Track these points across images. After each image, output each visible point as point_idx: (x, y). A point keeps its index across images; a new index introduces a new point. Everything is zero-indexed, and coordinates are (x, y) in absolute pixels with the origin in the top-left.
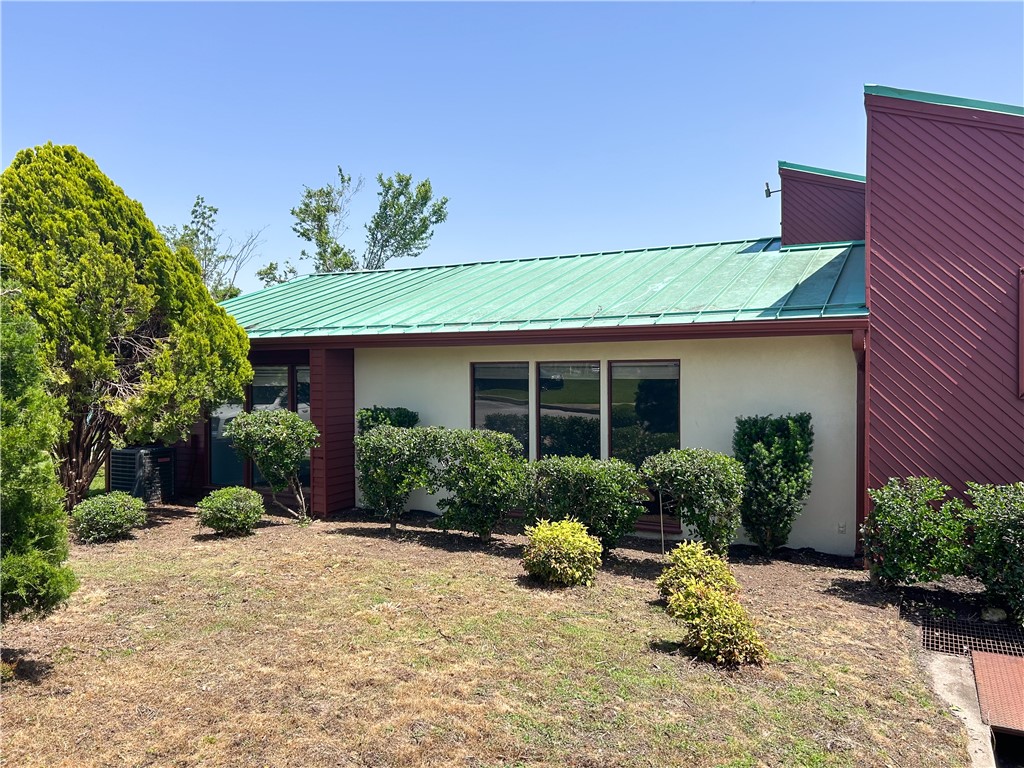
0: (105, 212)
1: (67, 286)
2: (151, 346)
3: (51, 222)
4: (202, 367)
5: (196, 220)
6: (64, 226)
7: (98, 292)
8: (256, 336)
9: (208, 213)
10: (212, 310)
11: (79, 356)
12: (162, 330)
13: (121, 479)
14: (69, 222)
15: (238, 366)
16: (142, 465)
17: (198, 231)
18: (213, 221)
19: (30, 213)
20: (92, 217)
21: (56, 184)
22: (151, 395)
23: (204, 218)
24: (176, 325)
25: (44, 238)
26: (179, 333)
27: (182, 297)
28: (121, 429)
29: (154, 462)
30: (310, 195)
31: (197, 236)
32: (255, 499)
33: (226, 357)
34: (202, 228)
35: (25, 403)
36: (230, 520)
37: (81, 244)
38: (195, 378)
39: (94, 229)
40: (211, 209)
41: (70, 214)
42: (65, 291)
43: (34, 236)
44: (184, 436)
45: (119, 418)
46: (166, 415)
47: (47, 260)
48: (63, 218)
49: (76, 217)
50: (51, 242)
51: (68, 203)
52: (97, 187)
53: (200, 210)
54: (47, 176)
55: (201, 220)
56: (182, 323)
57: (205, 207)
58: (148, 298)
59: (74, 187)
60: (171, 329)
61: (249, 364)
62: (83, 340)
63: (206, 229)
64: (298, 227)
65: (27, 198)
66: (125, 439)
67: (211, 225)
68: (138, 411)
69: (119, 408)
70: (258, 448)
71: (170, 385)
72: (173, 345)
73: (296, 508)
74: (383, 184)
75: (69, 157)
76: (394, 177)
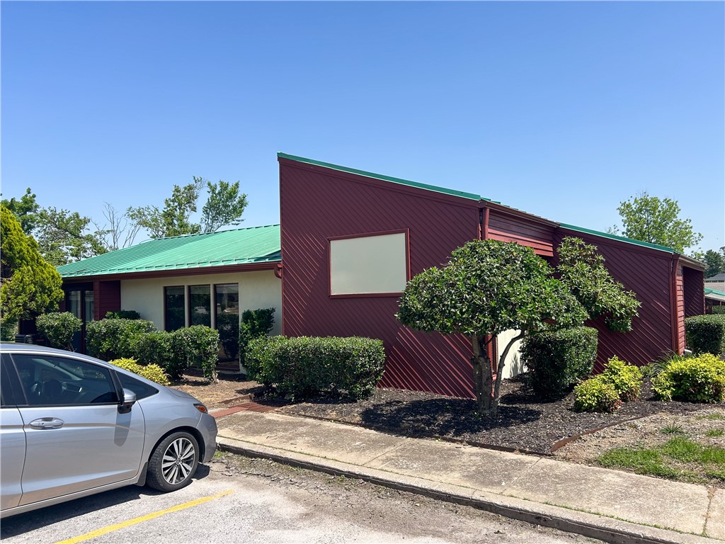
15: (51, 291)
74: (211, 188)
76: (218, 183)
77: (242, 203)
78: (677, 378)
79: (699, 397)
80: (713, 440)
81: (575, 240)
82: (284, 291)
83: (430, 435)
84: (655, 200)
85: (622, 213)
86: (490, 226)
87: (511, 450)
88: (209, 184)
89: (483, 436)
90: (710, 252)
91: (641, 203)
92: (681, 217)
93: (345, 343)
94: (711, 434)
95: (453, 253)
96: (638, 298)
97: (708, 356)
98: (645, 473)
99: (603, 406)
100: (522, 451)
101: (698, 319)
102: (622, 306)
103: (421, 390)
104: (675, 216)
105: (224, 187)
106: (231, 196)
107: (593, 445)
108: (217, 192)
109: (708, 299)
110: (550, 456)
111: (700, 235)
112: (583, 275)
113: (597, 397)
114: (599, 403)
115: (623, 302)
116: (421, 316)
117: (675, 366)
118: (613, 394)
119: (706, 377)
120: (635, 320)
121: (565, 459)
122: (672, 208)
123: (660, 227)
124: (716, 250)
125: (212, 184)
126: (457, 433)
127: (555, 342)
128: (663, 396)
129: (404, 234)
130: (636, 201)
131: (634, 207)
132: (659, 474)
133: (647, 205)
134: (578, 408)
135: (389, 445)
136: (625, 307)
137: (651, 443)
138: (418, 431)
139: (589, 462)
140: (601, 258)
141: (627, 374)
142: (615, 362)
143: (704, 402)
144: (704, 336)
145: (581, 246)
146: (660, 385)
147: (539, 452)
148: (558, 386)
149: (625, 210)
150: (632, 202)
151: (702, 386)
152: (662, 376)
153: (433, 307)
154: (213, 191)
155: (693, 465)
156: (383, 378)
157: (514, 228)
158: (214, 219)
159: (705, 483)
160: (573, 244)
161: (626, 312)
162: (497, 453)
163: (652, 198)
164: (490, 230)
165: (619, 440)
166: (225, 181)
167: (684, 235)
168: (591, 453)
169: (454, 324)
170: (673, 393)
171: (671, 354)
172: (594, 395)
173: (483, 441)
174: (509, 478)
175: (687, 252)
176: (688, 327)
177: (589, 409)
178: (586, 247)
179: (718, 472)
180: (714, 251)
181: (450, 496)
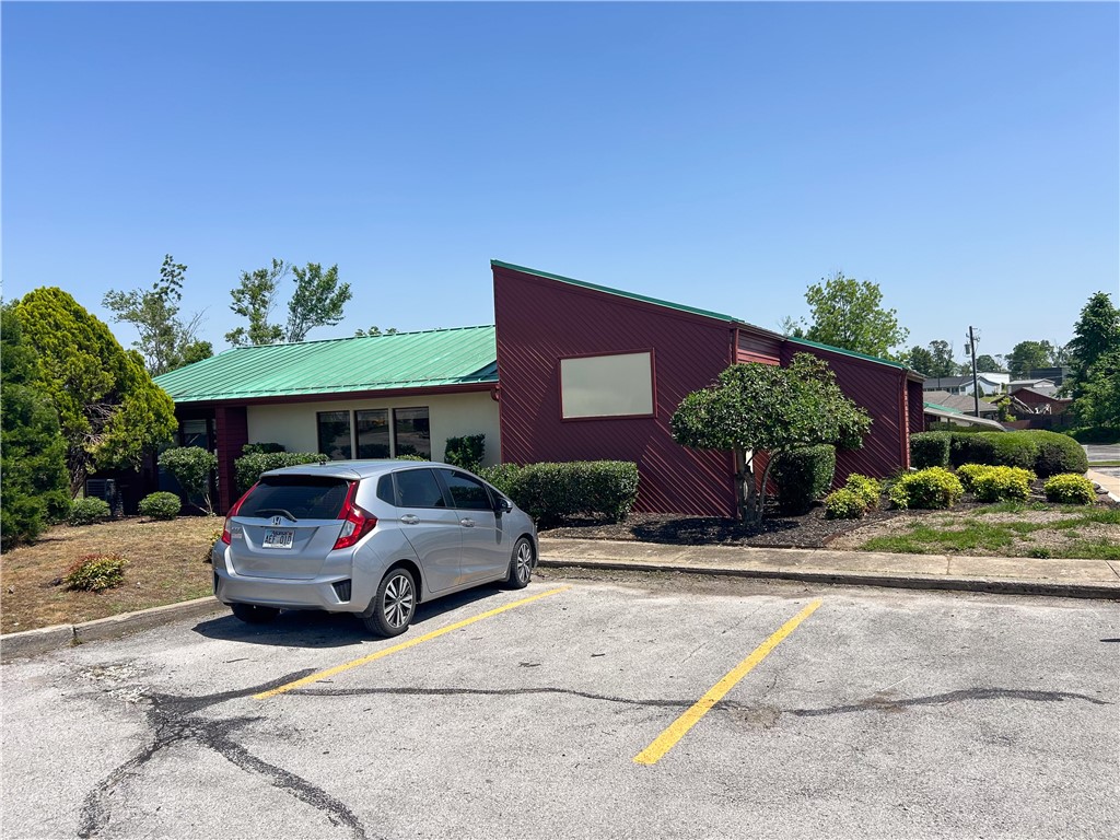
0: (82, 331)
1: (59, 378)
2: (111, 410)
3: (48, 339)
4: (142, 420)
5: (165, 278)
6: (56, 341)
7: (81, 377)
8: (181, 400)
9: (177, 272)
10: (151, 386)
11: (66, 419)
12: (117, 401)
13: (93, 490)
14: (59, 339)
15: (167, 420)
16: (109, 489)
17: (168, 288)
18: (182, 278)
19: (36, 334)
20: (73, 334)
21: (50, 316)
22: (111, 441)
23: (173, 277)
24: (127, 397)
25: (44, 349)
26: (129, 401)
27: (133, 379)
28: (93, 461)
29: (117, 488)
30: (247, 278)
31: (167, 294)
32: (174, 500)
33: (158, 415)
34: (172, 286)
35: (55, 439)
36: (159, 511)
37: (67, 351)
38: (138, 428)
39: (73, 342)
40: (180, 267)
41: (59, 334)
42: (58, 381)
43: (38, 348)
44: (136, 468)
45: (92, 455)
46: (121, 451)
47: (45, 363)
48: (55, 336)
49: (63, 336)
50: (48, 352)
51: (58, 327)
52: (79, 315)
53: (169, 269)
54: (44, 310)
55: (170, 278)
56: (132, 395)
57: (174, 266)
58: (110, 379)
59: (62, 316)
60: (124, 399)
61: (175, 419)
62: (68, 409)
63: (176, 287)
64: (236, 307)
65: (35, 325)
66: (96, 468)
67: (180, 283)
68: (103, 450)
69: (92, 449)
70: (178, 470)
71: (123, 435)
72: (124, 409)
73: (206, 507)
74: (298, 274)
75: (56, 295)
76: (306, 267)
77: (344, 295)
78: (911, 488)
79: (931, 505)
80: (947, 529)
81: (807, 355)
82: (502, 415)
83: (709, 542)
84: (852, 283)
85: (810, 301)
86: (740, 347)
87: (789, 547)
88: (295, 270)
89: (759, 538)
90: (916, 350)
91: (835, 287)
92: (884, 306)
93: (603, 465)
94: (945, 524)
95: (721, 375)
96: (870, 414)
97: (935, 468)
98: (900, 552)
99: (853, 514)
100: (797, 547)
101: (920, 436)
102: (855, 423)
103: (670, 512)
104: (877, 305)
105: (315, 271)
106: (328, 286)
107: (853, 539)
108: (307, 279)
109: (927, 415)
110: (824, 548)
111: (906, 329)
112: (817, 392)
113: (848, 505)
114: (850, 510)
115: (856, 419)
116: (702, 435)
117: (907, 478)
118: (863, 503)
119: (936, 486)
120: (866, 438)
121: (835, 549)
122: (873, 293)
123: (857, 319)
124: (925, 346)
125: (300, 269)
126: (734, 538)
127: (804, 458)
128: (900, 505)
129: (649, 354)
130: (828, 284)
131: (825, 292)
132: (911, 551)
133: (843, 289)
134: (831, 515)
135: (679, 551)
136: (857, 423)
137: (899, 533)
138: (698, 540)
139: (855, 549)
140: (832, 374)
141: (869, 487)
142: (853, 477)
143: (935, 508)
144: (926, 454)
145: (812, 362)
146: (897, 495)
147: (814, 546)
148: (807, 499)
149: (814, 296)
150: (823, 286)
151: (934, 493)
152: (898, 488)
153: (714, 427)
154: (301, 279)
155: (934, 543)
156: (637, 500)
157: (753, 346)
158: (305, 318)
159: (944, 554)
160: (804, 360)
161: (858, 429)
162: (778, 550)
163: (848, 281)
164: (739, 350)
165: (875, 534)
166: (315, 263)
167: (886, 332)
168: (855, 543)
169: (735, 441)
170: (908, 501)
171: (900, 470)
172: (844, 503)
173: (761, 542)
174: (799, 561)
175: (892, 351)
176: (912, 443)
177: (841, 517)
178: (818, 363)
179: (953, 546)
180: (921, 347)
181: (760, 573)
